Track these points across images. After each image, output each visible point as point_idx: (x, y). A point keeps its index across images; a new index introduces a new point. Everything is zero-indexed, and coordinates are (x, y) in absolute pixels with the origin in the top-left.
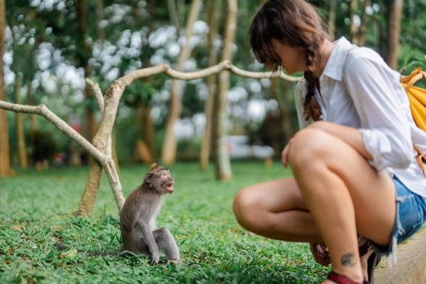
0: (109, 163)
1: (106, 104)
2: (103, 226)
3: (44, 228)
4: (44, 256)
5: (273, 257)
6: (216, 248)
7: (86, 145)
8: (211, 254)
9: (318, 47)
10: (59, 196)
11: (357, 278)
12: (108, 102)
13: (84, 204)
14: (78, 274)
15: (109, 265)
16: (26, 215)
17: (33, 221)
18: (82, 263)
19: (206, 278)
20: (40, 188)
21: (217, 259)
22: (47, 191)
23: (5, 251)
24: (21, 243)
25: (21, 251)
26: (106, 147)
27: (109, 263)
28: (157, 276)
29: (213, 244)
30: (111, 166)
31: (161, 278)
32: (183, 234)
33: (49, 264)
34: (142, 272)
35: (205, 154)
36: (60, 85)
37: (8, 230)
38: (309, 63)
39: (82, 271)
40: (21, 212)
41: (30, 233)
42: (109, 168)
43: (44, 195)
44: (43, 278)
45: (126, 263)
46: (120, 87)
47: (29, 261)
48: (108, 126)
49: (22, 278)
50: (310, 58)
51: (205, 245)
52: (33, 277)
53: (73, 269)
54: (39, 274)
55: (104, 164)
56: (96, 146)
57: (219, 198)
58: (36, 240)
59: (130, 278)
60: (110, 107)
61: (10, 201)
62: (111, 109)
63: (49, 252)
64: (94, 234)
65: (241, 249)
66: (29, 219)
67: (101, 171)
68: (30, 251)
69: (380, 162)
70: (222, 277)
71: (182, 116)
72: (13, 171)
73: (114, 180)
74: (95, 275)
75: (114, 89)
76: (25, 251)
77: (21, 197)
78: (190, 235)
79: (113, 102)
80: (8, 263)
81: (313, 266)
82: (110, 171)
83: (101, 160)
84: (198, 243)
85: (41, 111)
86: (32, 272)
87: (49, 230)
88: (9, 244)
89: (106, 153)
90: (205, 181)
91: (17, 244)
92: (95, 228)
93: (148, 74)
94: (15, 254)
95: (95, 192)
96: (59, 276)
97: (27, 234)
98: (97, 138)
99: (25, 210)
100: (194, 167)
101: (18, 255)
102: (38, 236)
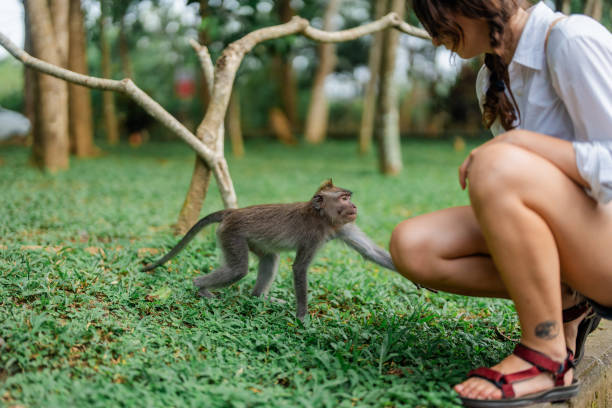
0: (220, 164)
1: (216, 80)
2: (209, 252)
3: (129, 252)
4: (126, 296)
5: (445, 306)
6: (365, 290)
7: (187, 138)
8: (356, 300)
9: (509, 18)
10: (156, 195)
11: (558, 355)
12: (218, 76)
13: (184, 220)
14: (170, 325)
15: (213, 313)
16: (108, 227)
17: (116, 236)
18: (177, 308)
19: (344, 340)
20: (133, 180)
21: (363, 308)
22: (140, 185)
23: (75, 287)
24: (98, 274)
25: (96, 287)
26: (216, 140)
27: (214, 310)
28: (277, 332)
29: (362, 284)
30: (221, 169)
31: (282, 336)
32: (321, 266)
33: (132, 310)
34: (258, 326)
35: (366, 131)
36: (165, 21)
37: (80, 253)
38: (495, 44)
39: (176, 322)
40: (101, 220)
41: (109, 258)
42: (218, 170)
43: (136, 191)
44: (122, 331)
45: (236, 310)
46: (237, 53)
47: (106, 304)
48: (219, 110)
49: (93, 331)
50: (497, 36)
51: (350, 287)
52: (109, 330)
53: (165, 318)
54: (118, 325)
55: (211, 164)
56: (201, 139)
57: (380, 204)
58: (118, 269)
59: (240, 336)
60: (222, 84)
61: (89, 200)
62: (223, 87)
63: (133, 290)
64: (196, 262)
65: (400, 293)
66: (111, 234)
67: (208, 174)
68: (108, 287)
69: (600, 193)
70: (367, 337)
71: (338, 70)
72: (98, 149)
73: (226, 188)
74: (193, 329)
75: (227, 58)
76: (101, 288)
77: (105, 195)
78: (331, 268)
79: (226, 76)
80: (78, 306)
81: (500, 324)
82: (221, 175)
83: (208, 159)
84: (340, 282)
85: (125, 89)
86: (108, 322)
87: (136, 255)
88: (80, 278)
89: (215, 149)
90: (363, 174)
91: (90, 275)
92: (199, 254)
93: (277, 35)
94: (88, 292)
95: (200, 204)
96: (144, 330)
97: (105, 260)
98: (203, 128)
99: (107, 219)
100: (350, 148)
101: (92, 294)
102: (121, 264)
